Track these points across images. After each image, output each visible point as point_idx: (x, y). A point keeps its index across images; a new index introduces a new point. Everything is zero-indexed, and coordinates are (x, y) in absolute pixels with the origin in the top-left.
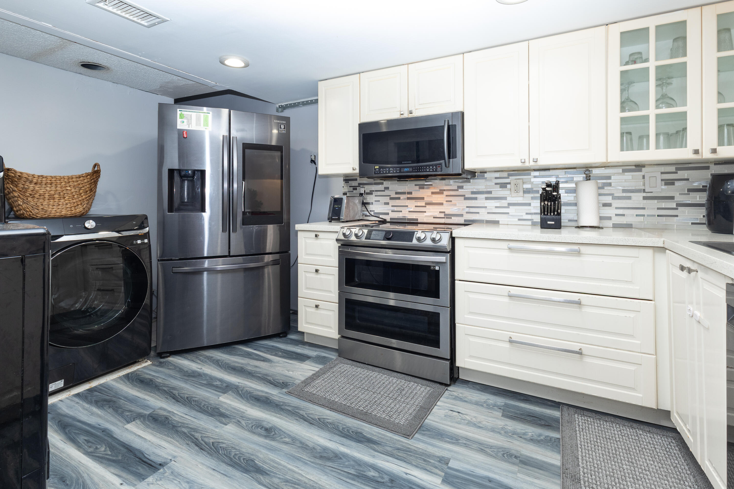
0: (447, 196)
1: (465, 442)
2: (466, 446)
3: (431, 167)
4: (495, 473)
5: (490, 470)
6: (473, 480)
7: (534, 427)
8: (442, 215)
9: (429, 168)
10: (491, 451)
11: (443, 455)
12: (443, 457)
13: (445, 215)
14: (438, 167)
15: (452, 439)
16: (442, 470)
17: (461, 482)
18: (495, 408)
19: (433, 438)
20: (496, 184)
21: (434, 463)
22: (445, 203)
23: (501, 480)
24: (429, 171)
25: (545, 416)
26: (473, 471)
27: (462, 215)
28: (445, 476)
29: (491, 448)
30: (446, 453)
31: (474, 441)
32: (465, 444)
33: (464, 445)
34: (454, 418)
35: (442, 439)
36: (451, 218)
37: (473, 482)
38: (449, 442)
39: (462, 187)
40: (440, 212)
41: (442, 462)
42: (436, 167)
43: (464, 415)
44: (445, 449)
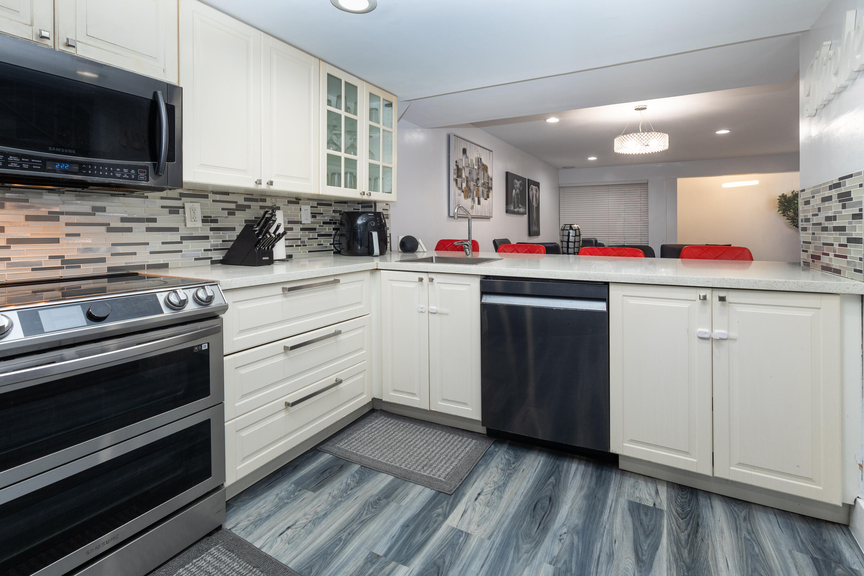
0: (67, 224)
1: (346, 534)
2: (353, 534)
3: (126, 170)
4: (398, 519)
5: (394, 523)
6: (405, 539)
7: (341, 476)
8: (58, 263)
9: (122, 171)
10: (366, 515)
11: (364, 558)
12: (367, 558)
13: (63, 262)
14: (141, 172)
15: (337, 545)
16: (388, 563)
17: (408, 549)
18: (296, 494)
19: (328, 564)
20: (163, 207)
21: (375, 569)
22: (62, 237)
23: (408, 517)
24: (121, 178)
25: (328, 464)
26: (393, 535)
27: (102, 260)
28: (397, 562)
29: (362, 514)
30: (361, 554)
31: (349, 524)
32: (349, 534)
33: (351, 535)
34: (297, 536)
35: (334, 554)
36: (80, 267)
37: (408, 539)
38: (342, 549)
39: (103, 209)
40: (51, 257)
41: (374, 561)
42: (136, 172)
43: (297, 524)
44: (353, 555)
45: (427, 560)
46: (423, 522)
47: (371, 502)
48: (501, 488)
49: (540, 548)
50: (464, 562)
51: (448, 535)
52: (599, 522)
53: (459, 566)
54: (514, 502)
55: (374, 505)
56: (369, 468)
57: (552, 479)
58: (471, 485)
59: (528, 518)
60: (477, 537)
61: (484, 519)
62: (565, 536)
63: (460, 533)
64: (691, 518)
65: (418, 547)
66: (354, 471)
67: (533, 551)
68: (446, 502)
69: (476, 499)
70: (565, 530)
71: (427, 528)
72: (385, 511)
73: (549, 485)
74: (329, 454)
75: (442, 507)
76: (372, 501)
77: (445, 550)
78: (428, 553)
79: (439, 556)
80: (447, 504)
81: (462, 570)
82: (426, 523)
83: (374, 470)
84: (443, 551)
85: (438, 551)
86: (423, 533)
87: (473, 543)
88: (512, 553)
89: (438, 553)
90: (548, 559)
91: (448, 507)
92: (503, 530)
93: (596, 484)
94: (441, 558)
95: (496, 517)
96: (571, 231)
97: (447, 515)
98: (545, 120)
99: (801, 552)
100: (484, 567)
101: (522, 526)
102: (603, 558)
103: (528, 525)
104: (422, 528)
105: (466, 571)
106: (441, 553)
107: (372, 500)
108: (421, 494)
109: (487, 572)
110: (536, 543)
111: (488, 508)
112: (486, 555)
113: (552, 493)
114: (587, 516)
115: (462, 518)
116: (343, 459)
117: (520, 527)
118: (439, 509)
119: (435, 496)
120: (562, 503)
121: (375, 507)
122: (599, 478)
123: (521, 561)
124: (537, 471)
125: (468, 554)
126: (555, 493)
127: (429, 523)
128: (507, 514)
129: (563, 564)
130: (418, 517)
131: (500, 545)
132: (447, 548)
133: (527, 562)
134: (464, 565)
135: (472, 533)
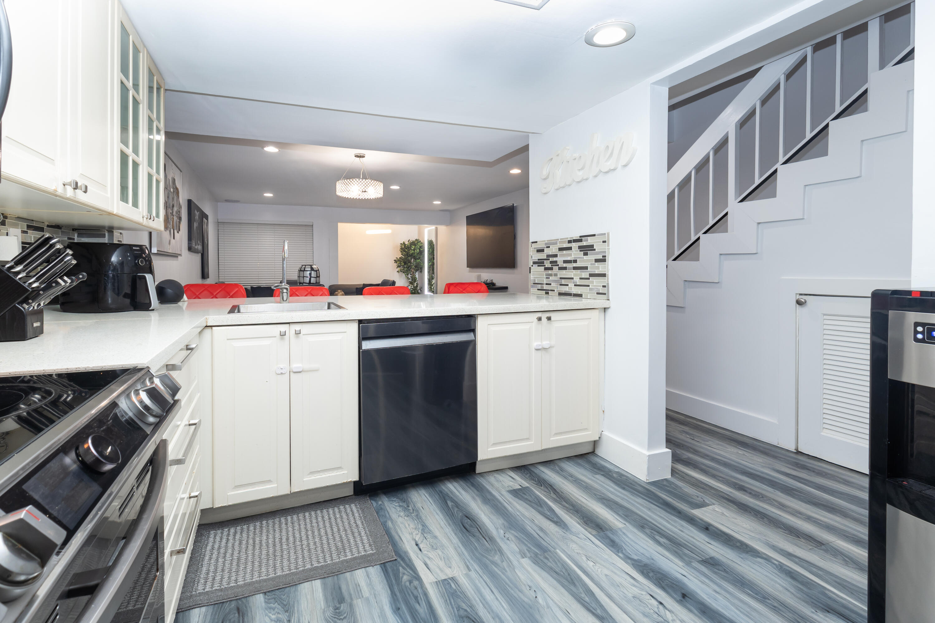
45: (453, 619)
46: (406, 596)
47: (332, 617)
48: (425, 529)
49: (505, 553)
50: (477, 599)
51: (440, 590)
52: (511, 514)
53: (478, 604)
54: (449, 534)
55: (339, 616)
56: (277, 589)
57: (450, 503)
58: (402, 543)
59: (473, 539)
60: (461, 575)
61: (447, 561)
62: (507, 535)
63: (446, 582)
64: (543, 483)
65: (432, 617)
66: (264, 604)
67: (504, 557)
68: (401, 568)
69: (420, 550)
70: (502, 532)
71: (416, 598)
72: (358, 613)
73: (452, 508)
74: (198, 609)
75: (404, 574)
76: (332, 615)
77: (454, 602)
78: (446, 614)
79: (455, 609)
80: (404, 568)
81: (483, 605)
82: (409, 595)
83: (286, 587)
84: (453, 603)
85: (450, 607)
86: (419, 604)
87: (463, 581)
88: (496, 569)
89: (453, 608)
90: (519, 556)
91: (408, 570)
92: (469, 558)
93: (478, 491)
94: (459, 609)
95: (452, 552)
96: (313, 272)
97: (417, 577)
98: (263, 147)
99: (596, 475)
100: (493, 591)
101: (476, 546)
102: (541, 534)
103: (479, 544)
104: (412, 601)
105: (487, 603)
106: (454, 606)
107: (329, 614)
108: (370, 576)
109: (500, 592)
110: (499, 551)
111: (438, 551)
112: (484, 582)
113: (463, 513)
114: (501, 515)
115: (431, 570)
116: (227, 601)
117: (476, 549)
118: (402, 577)
119: (384, 570)
120: (477, 515)
121: (342, 617)
122: (473, 485)
123: (507, 569)
124: (433, 503)
125: (473, 592)
126: (464, 511)
127: (412, 593)
128: (456, 545)
129: (529, 553)
130: (396, 595)
131: (482, 569)
132: (454, 599)
133: (511, 566)
134: (481, 601)
135: (454, 576)
